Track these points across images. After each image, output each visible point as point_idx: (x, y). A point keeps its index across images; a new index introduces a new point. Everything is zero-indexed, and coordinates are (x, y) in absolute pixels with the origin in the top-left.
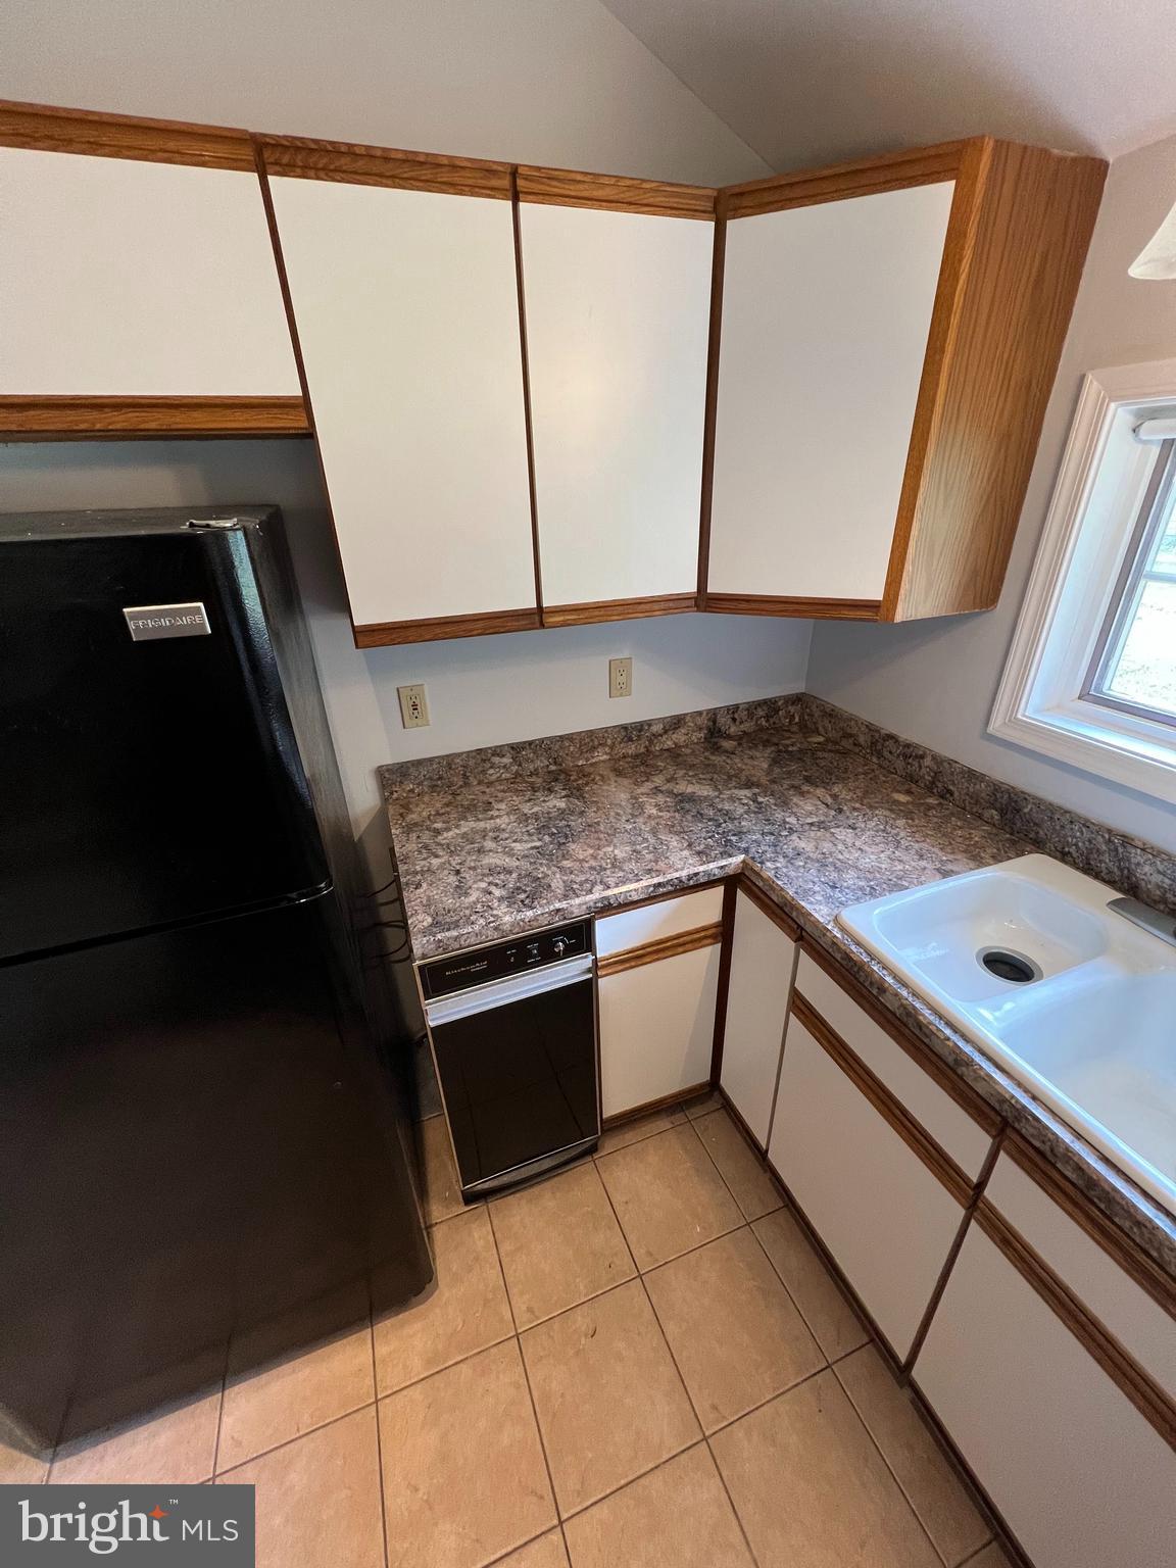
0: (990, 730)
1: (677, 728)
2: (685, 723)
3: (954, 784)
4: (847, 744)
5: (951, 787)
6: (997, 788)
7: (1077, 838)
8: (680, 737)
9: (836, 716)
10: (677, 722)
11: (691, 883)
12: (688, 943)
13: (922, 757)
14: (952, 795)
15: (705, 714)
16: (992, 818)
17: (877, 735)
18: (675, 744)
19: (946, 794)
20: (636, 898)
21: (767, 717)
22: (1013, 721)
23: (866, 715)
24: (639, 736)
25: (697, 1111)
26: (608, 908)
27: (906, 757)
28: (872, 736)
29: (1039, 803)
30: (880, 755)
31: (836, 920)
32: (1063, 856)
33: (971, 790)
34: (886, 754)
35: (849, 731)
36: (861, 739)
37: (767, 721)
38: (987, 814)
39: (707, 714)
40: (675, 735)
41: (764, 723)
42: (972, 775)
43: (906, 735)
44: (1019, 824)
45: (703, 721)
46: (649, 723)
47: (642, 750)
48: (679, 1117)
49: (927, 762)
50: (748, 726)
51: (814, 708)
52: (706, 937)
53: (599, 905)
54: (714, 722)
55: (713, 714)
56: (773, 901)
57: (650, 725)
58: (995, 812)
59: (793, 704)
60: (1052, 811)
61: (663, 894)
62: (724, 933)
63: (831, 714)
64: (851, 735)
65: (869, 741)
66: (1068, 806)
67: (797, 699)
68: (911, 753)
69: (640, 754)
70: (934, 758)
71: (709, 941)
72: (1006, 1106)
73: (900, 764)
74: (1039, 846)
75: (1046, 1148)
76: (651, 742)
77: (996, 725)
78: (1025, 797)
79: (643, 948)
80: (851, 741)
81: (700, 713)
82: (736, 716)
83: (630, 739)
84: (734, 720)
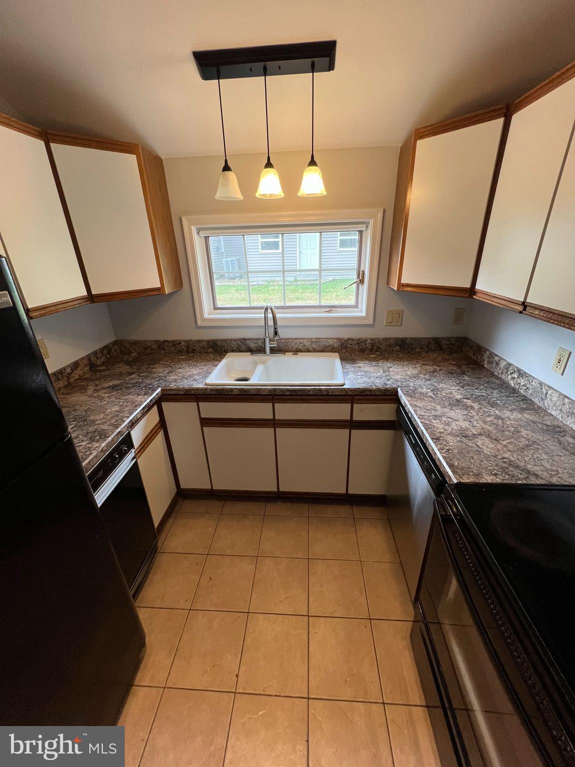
0: (199, 325)
1: (77, 368)
2: (79, 364)
3: (195, 347)
4: (148, 351)
5: (194, 348)
6: (208, 341)
7: (234, 345)
8: (79, 372)
9: (138, 343)
10: (75, 365)
11: (152, 404)
12: (154, 434)
13: (180, 343)
14: (196, 350)
15: (85, 358)
16: (210, 351)
17: (159, 343)
18: (79, 376)
19: (194, 351)
20: (139, 417)
21: (109, 353)
22: (204, 320)
23: (151, 338)
24: (62, 376)
25: (177, 508)
26: (133, 424)
27: (174, 345)
28: (158, 344)
29: (221, 340)
30: (164, 349)
31: (205, 384)
32: (233, 351)
33: (201, 346)
34: (166, 348)
35: (146, 346)
36: (154, 347)
37: (109, 355)
38: (209, 351)
39: (87, 358)
40: (77, 372)
41: (108, 356)
42: (199, 341)
43: (170, 339)
44: (219, 349)
45: (85, 362)
46: (64, 369)
47: (66, 383)
48: (174, 514)
49: (183, 343)
50: (103, 359)
51: (125, 344)
52: (157, 430)
53: (130, 424)
54: (91, 361)
55: (88, 357)
56: (182, 395)
57: (65, 369)
58: (210, 349)
59: (115, 346)
60: (225, 341)
61: (146, 411)
62: (162, 424)
63: (135, 343)
64: (148, 348)
65: (157, 346)
66: (228, 338)
67: (115, 343)
68: (175, 343)
69: (66, 385)
70: (185, 341)
71: (159, 430)
72: (272, 391)
73: (173, 349)
74: (226, 352)
75: (282, 393)
76: (68, 378)
77: (199, 323)
78: (217, 340)
79: (143, 442)
80: (149, 349)
81: (83, 358)
82: (97, 356)
83: (59, 379)
84: (97, 358)
